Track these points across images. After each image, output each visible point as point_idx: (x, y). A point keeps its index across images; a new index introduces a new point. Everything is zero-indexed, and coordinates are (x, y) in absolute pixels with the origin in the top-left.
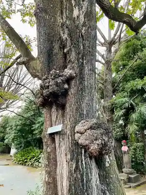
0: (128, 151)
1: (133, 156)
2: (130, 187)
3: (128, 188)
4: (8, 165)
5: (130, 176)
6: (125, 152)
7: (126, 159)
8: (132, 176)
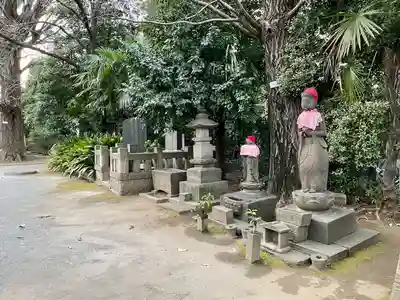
0: (318, 128)
1: (343, 149)
2: (309, 262)
3: (300, 265)
4: (36, 172)
5: (316, 217)
6: (307, 134)
7: (309, 156)
8: (325, 219)
